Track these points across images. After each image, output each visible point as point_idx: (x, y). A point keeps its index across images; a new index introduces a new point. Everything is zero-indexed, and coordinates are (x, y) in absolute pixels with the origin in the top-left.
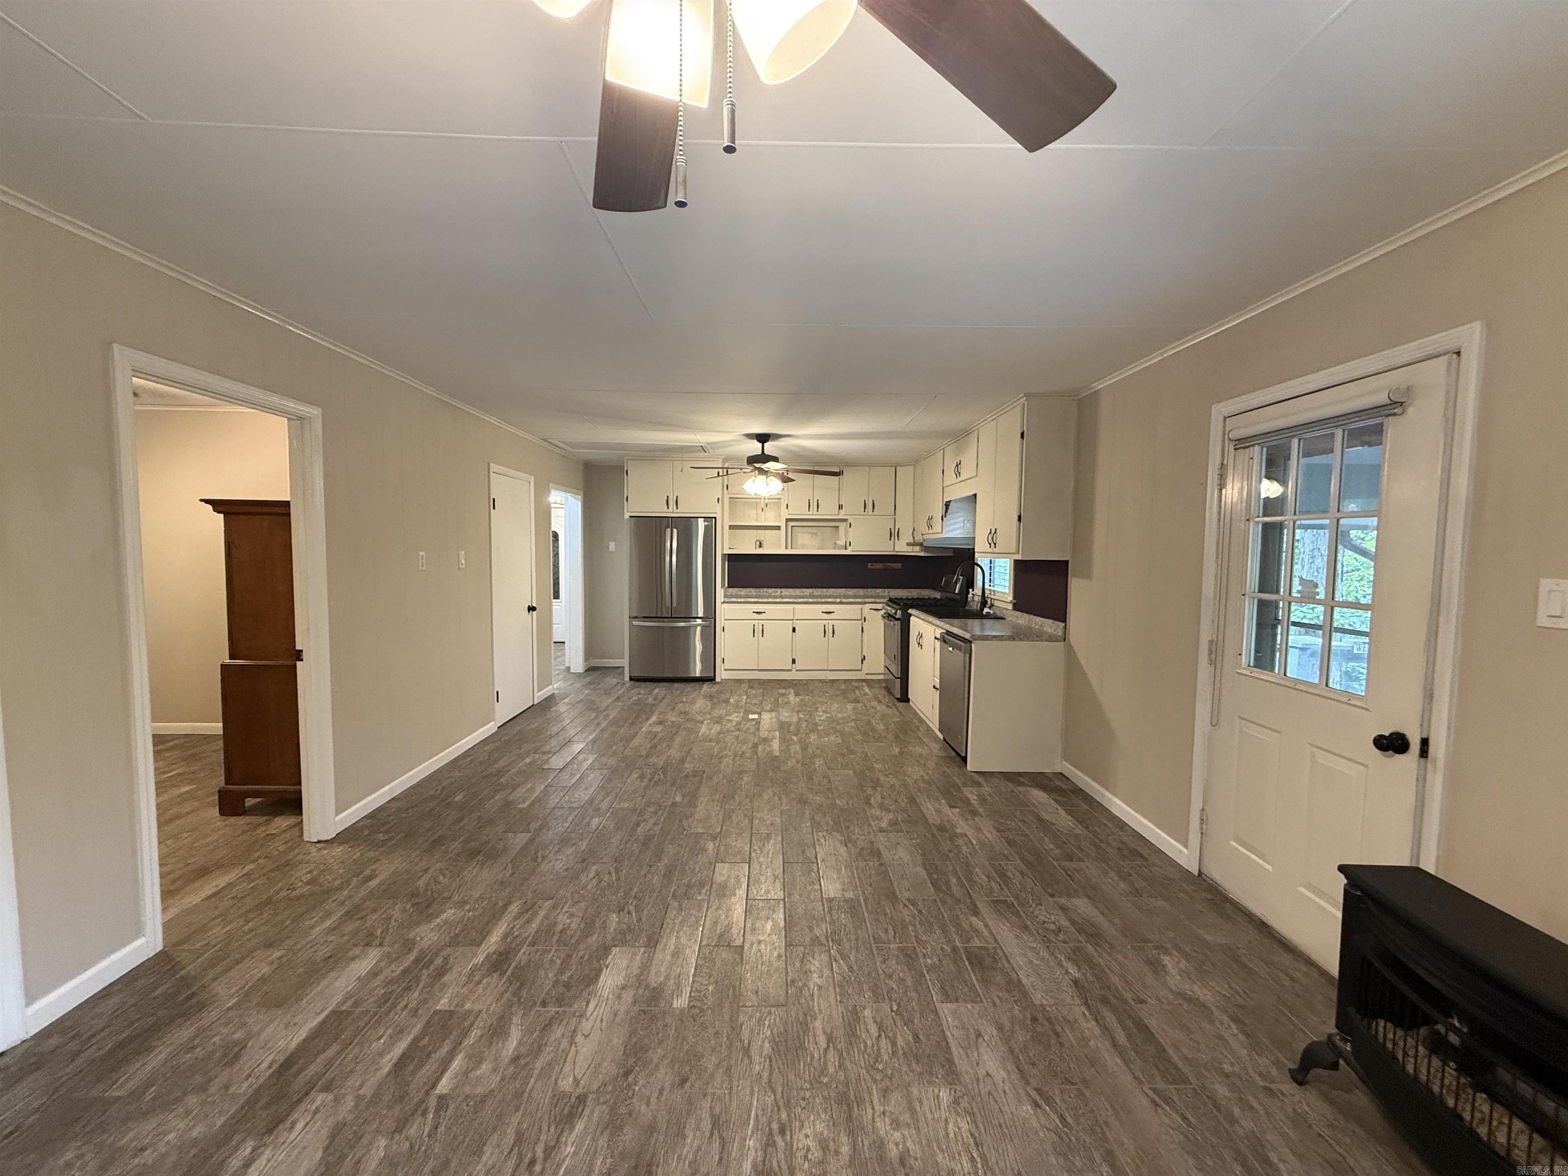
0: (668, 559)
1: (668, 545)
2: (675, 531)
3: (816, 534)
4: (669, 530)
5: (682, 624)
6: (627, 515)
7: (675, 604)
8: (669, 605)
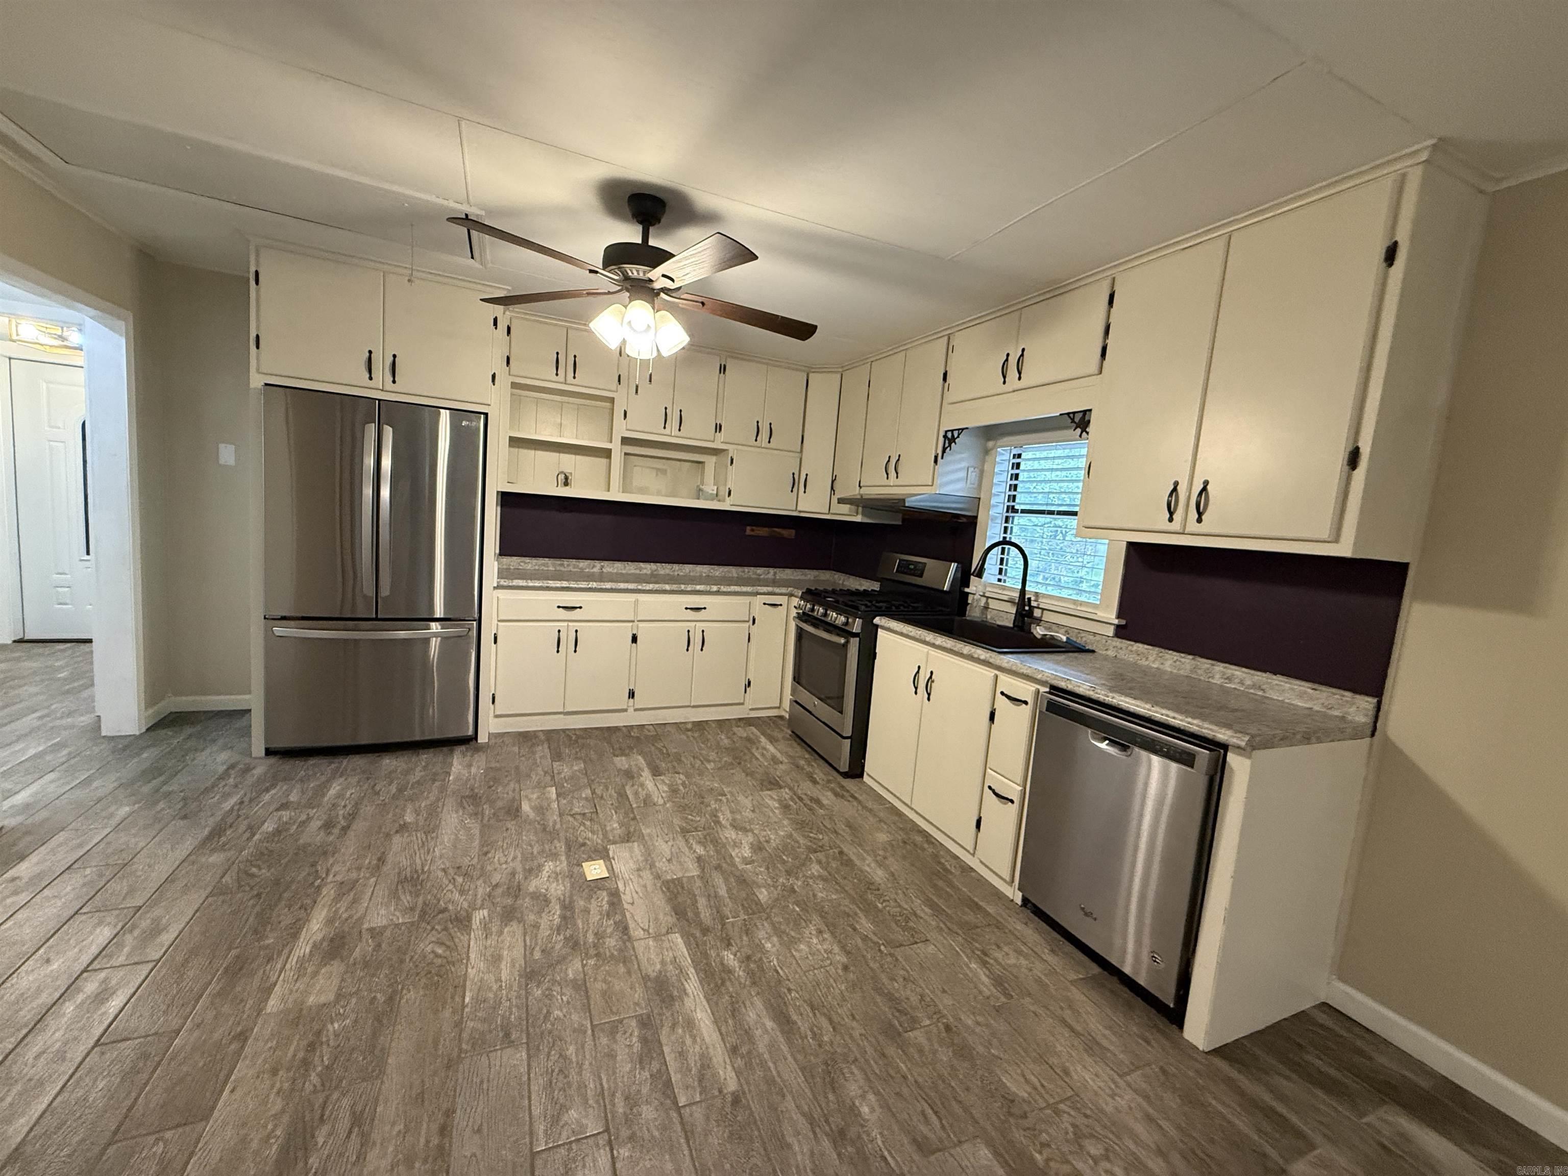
0: (368, 491)
1: (370, 461)
2: (388, 432)
3: (664, 472)
4: (371, 429)
5: (402, 634)
6: (257, 381)
7: (385, 591)
8: (370, 591)
